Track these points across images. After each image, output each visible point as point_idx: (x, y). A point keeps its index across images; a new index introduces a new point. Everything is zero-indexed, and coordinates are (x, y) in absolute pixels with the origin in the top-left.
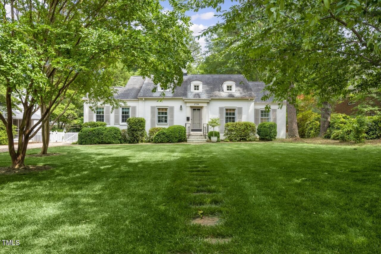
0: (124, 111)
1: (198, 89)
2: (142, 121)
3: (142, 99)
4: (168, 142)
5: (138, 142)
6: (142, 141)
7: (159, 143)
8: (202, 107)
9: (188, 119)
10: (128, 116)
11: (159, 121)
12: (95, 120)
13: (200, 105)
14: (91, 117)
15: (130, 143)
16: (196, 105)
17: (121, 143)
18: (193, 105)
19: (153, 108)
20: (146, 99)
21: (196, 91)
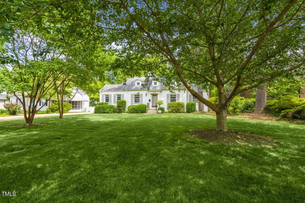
0: (118, 96)
1: (156, 84)
2: (124, 102)
3: (126, 90)
4: (136, 113)
5: (121, 113)
6: (124, 112)
7: (131, 113)
8: (157, 94)
9: (150, 100)
10: (120, 99)
11: (135, 102)
12: (105, 101)
13: (156, 93)
14: (103, 100)
15: (118, 113)
16: (154, 93)
17: (114, 113)
18: (152, 93)
19: (132, 95)
20: (128, 90)
21: (155, 85)
